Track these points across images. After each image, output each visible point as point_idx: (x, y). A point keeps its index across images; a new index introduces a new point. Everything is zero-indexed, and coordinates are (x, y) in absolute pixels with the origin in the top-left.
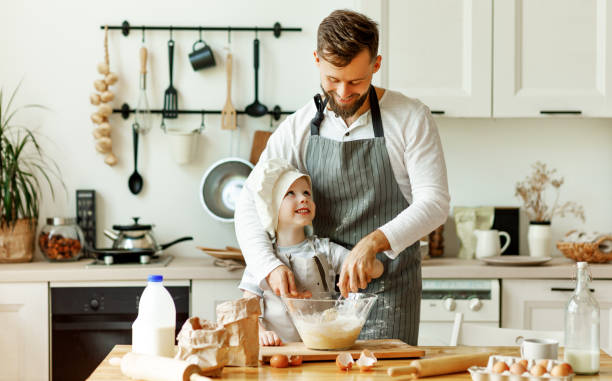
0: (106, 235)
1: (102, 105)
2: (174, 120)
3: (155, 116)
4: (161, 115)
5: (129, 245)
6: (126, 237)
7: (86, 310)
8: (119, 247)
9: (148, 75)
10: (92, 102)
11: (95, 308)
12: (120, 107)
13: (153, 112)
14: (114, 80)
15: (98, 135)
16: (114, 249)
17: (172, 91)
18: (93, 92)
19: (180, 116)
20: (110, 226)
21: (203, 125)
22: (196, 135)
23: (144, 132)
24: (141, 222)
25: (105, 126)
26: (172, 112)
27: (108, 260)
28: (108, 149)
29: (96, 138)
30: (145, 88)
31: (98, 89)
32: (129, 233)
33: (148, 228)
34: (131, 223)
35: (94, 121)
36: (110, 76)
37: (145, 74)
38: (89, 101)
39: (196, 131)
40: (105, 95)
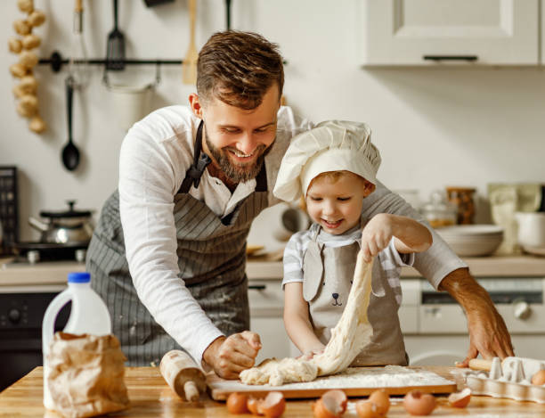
0: (32, 225)
1: (24, 54)
2: (121, 74)
3: (94, 67)
4: (102, 68)
5: (62, 236)
6: (57, 227)
7: (4, 324)
8: (49, 239)
9: (86, 15)
10: (12, 49)
11: (16, 321)
12: (48, 56)
13: (92, 62)
14: (40, 21)
15: (20, 93)
16: (43, 241)
17: (117, 36)
18: (12, 37)
19: (129, 68)
20: (36, 213)
21: (158, 78)
22: (149, 93)
23: (80, 88)
24: (79, 207)
25: (28, 80)
26: (118, 62)
27: (32, 256)
28: (32, 112)
29: (17, 97)
30: (81, 30)
31: (18, 32)
32: (63, 221)
33: (87, 214)
34: (65, 208)
35: (15, 75)
36: (34, 15)
37: (81, 12)
38: (6, 48)
39: (150, 87)
40: (27, 40)
